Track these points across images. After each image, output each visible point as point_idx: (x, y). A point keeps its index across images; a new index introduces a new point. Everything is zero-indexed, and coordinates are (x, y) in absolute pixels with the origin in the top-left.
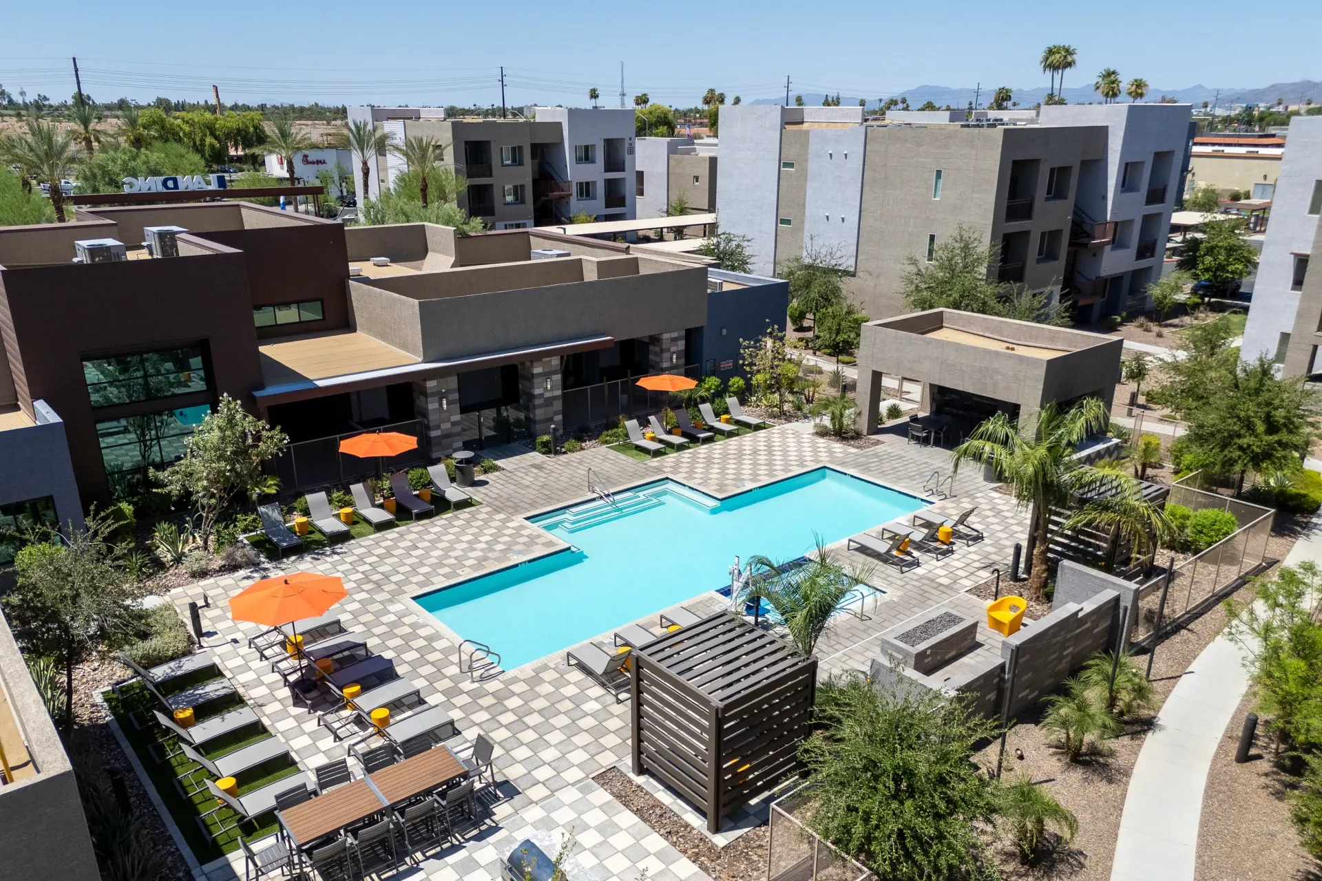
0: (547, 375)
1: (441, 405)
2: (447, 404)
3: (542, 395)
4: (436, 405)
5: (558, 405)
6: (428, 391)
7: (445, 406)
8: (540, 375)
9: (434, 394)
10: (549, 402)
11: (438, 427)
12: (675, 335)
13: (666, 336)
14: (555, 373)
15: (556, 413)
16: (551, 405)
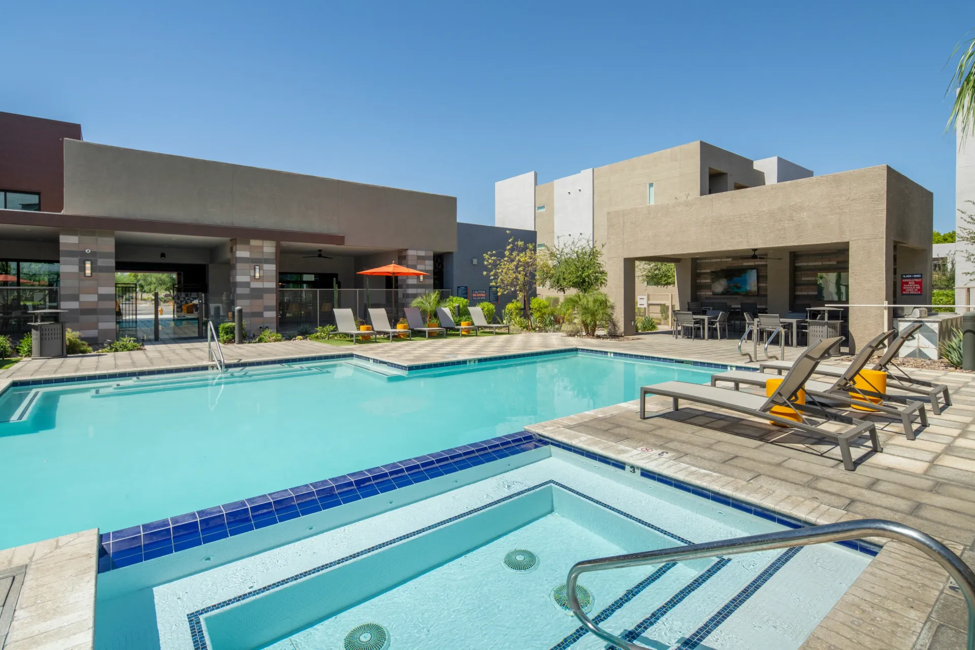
0: (257, 262)
1: (83, 269)
2: (92, 269)
3: (247, 284)
4: (75, 269)
5: (271, 300)
6: (61, 248)
7: (88, 272)
8: (244, 260)
9: (71, 254)
10: (257, 294)
11: (75, 298)
12: (422, 253)
13: (411, 253)
14: (267, 261)
15: (268, 309)
16: (261, 297)
